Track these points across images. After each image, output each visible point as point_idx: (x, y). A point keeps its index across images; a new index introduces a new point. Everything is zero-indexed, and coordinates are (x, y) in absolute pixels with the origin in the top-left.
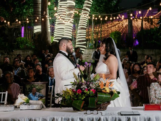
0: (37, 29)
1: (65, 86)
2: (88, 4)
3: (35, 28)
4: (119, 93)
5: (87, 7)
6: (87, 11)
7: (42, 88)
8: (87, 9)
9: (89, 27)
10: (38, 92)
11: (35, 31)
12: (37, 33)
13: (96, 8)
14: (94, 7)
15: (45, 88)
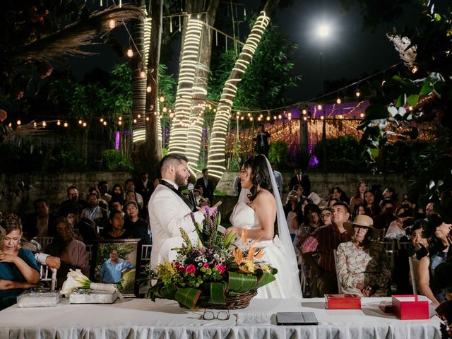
0: (139, 136)
1: (172, 249)
2: (229, 92)
3: (135, 133)
4: (275, 271)
5: (227, 97)
6: (228, 104)
7: (130, 250)
8: (228, 101)
9: (231, 132)
10: (122, 258)
11: (135, 140)
12: (139, 142)
13: (243, 100)
14: (240, 98)
15: (136, 251)
